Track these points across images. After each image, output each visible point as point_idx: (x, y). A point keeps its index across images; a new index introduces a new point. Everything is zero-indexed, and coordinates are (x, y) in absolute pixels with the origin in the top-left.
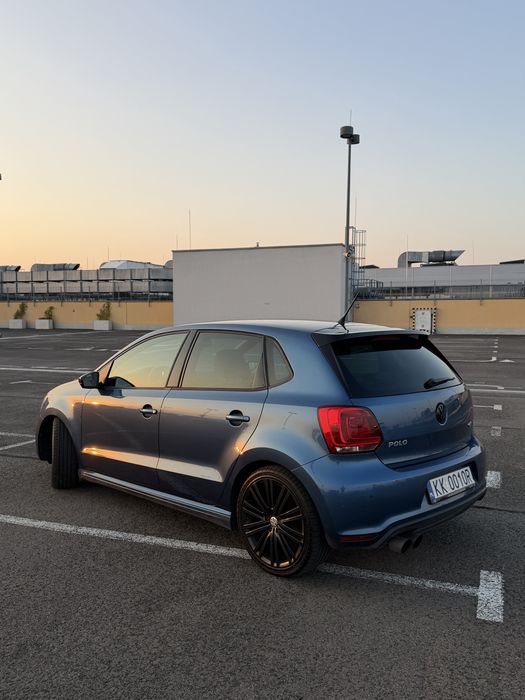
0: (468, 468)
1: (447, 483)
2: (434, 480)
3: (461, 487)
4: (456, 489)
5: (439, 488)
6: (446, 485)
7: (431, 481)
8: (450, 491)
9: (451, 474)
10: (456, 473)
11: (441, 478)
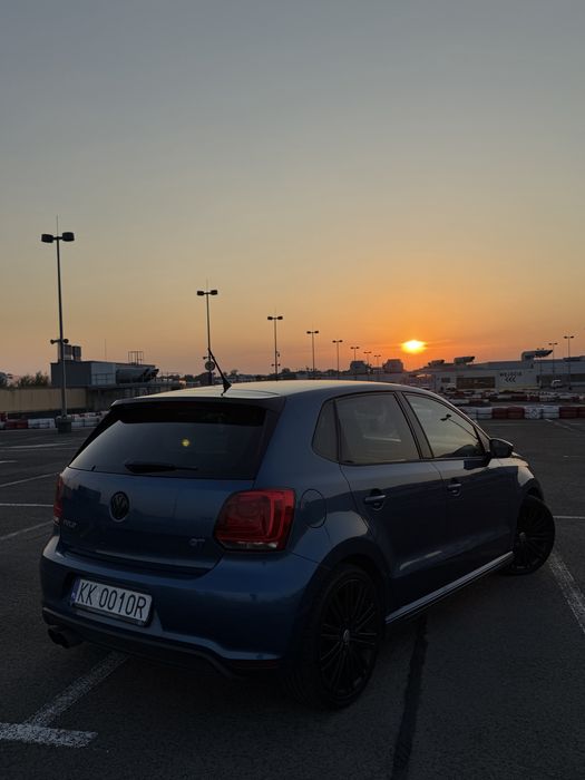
0: (149, 599)
1: (99, 594)
2: (86, 582)
3: (115, 610)
4: (105, 608)
5: (85, 593)
6: (96, 596)
7: (82, 581)
8: (95, 605)
9: (111, 589)
10: (120, 591)
11: (94, 584)
